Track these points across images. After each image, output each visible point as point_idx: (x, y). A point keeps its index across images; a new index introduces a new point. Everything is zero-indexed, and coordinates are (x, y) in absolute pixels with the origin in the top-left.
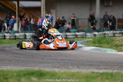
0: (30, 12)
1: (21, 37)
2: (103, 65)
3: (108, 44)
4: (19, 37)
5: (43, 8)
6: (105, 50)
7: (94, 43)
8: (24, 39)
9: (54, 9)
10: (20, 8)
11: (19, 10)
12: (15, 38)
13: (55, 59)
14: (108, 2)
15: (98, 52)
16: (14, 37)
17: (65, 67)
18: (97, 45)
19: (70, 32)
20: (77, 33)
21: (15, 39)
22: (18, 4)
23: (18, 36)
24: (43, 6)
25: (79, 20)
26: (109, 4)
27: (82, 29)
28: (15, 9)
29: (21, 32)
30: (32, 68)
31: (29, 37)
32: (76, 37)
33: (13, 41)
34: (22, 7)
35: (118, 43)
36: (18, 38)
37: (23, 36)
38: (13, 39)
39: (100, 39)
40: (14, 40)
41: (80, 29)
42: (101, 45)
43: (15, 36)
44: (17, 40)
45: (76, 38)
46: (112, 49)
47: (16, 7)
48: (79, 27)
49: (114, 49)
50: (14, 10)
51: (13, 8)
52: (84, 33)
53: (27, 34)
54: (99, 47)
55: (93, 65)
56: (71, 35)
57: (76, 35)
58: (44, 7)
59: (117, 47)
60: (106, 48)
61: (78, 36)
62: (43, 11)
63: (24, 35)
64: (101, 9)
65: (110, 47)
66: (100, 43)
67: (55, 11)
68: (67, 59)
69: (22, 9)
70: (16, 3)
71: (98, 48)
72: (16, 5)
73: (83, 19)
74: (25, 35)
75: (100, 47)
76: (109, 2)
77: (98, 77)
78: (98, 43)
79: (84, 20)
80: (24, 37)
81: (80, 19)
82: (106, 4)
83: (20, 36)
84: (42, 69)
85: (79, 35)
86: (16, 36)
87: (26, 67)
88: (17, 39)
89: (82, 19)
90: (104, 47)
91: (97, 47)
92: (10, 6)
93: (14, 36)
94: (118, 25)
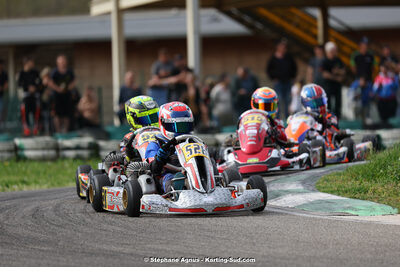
10: (333, 34)
47: (316, 27)
51: (307, 32)
92: (298, 26)
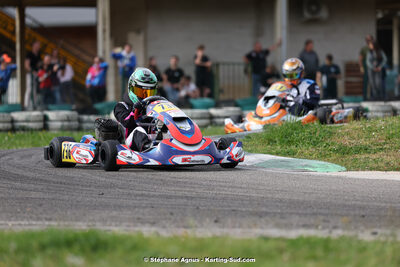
0: (62, 42)
1: (31, 125)
2: (298, 214)
3: (315, 144)
4: (25, 124)
5: (104, 31)
6: (306, 166)
7: (271, 141)
8: (41, 130)
9: (138, 32)
10: (27, 31)
11: (27, 37)
12: (13, 128)
13: (142, 195)
14: (314, 8)
15: (280, 170)
16: (9, 125)
17: (175, 221)
18: (279, 147)
19: (192, 107)
20: (213, 111)
21: (13, 130)
22: (22, 16)
23: (23, 121)
24: (104, 24)
25: (221, 67)
26: (318, 16)
27: (231, 97)
28: (14, 33)
29: (31, 108)
30: (66, 223)
31: (59, 124)
32: (211, 124)
33: (6, 138)
34: (34, 25)
35: (346, 141)
36: (23, 129)
37: (40, 121)
38: (7, 130)
39: (290, 130)
40: (9, 134)
41: (222, 97)
42: (293, 147)
43: (13, 121)
44: (18, 133)
45: (209, 128)
46: (328, 161)
47: (14, 25)
48: (221, 91)
49: (334, 161)
50: (8, 35)
51: (5, 28)
52: (237, 109)
53: (51, 115)
54: (285, 155)
55: (267, 214)
56: (195, 116)
57: (211, 117)
58: (108, 27)
59: (345, 155)
60: (310, 157)
61: (218, 120)
62: (104, 39)
63: (42, 118)
64: (291, 31)
65: (323, 157)
66: (290, 143)
67: (141, 38)
68: (180, 194)
69: (34, 34)
70: (14, 12)
71: (283, 158)
72: (14, 20)
73: (234, 64)
74: (46, 118)
75: (287, 154)
76: (318, 10)
77: (281, 251)
78: (282, 142)
79: (236, 67)
80: (40, 125)
81: (224, 64)
82: (307, 15)
83: (27, 121)
84: (100, 227)
85: (219, 117)
86: (17, 121)
87: (47, 223)
88: (18, 130)
89: (228, 64)
90: (302, 156)
91: (277, 154)
93: (9, 119)
94: (347, 83)
